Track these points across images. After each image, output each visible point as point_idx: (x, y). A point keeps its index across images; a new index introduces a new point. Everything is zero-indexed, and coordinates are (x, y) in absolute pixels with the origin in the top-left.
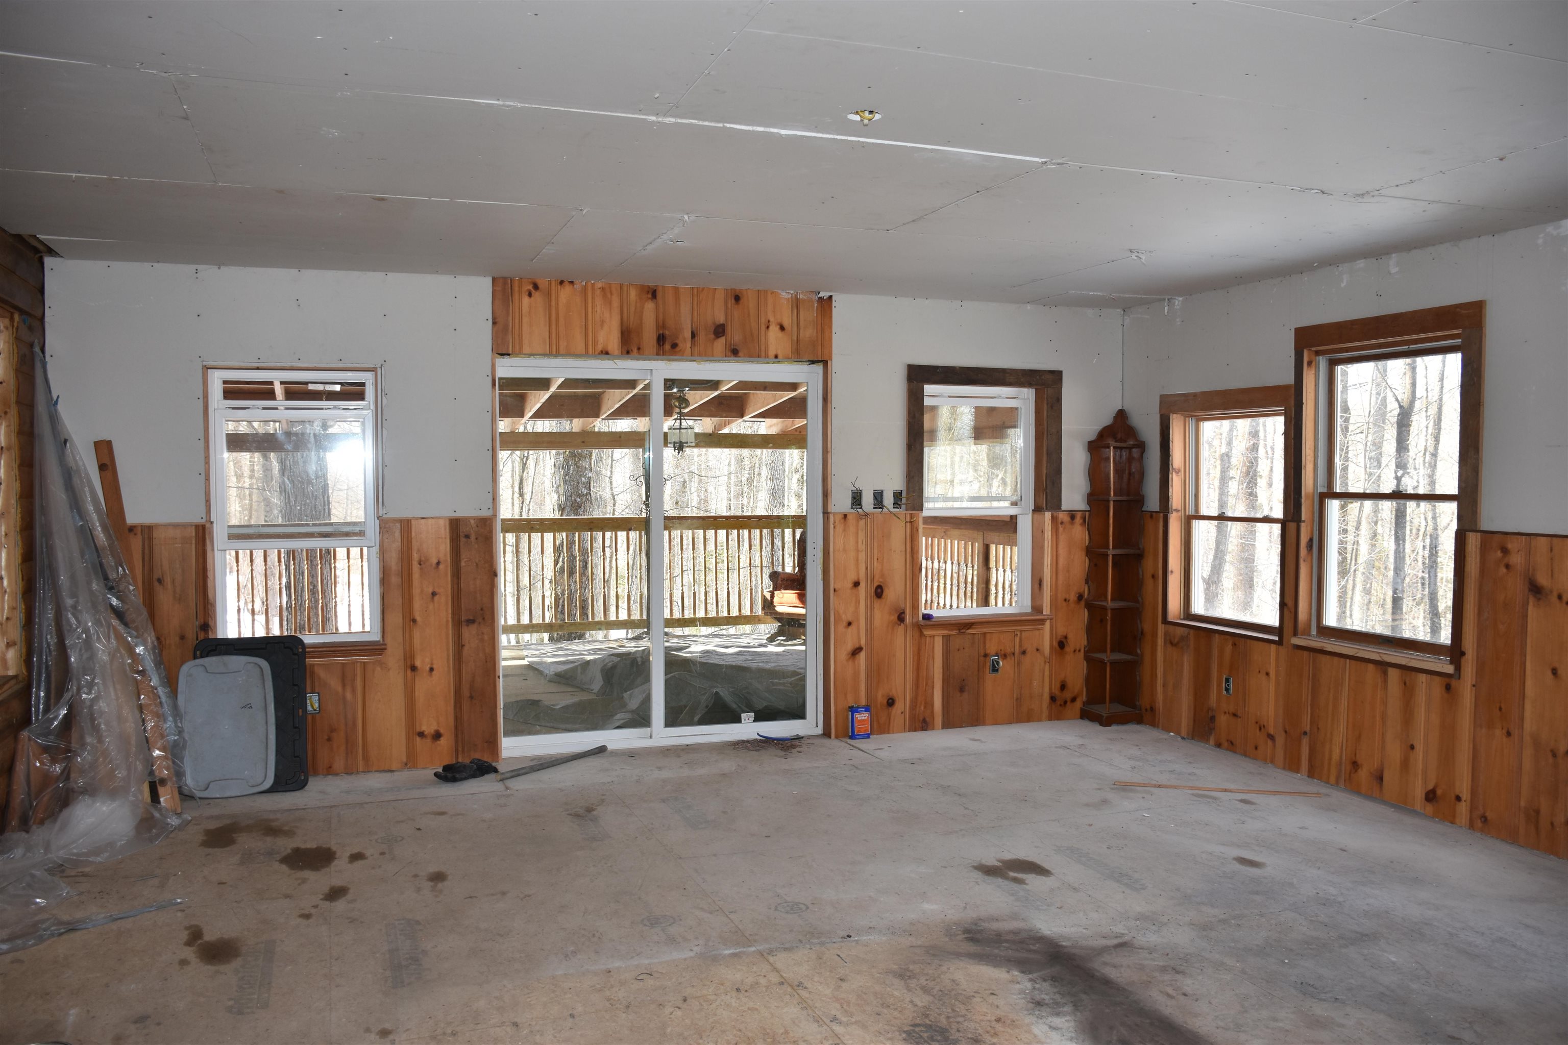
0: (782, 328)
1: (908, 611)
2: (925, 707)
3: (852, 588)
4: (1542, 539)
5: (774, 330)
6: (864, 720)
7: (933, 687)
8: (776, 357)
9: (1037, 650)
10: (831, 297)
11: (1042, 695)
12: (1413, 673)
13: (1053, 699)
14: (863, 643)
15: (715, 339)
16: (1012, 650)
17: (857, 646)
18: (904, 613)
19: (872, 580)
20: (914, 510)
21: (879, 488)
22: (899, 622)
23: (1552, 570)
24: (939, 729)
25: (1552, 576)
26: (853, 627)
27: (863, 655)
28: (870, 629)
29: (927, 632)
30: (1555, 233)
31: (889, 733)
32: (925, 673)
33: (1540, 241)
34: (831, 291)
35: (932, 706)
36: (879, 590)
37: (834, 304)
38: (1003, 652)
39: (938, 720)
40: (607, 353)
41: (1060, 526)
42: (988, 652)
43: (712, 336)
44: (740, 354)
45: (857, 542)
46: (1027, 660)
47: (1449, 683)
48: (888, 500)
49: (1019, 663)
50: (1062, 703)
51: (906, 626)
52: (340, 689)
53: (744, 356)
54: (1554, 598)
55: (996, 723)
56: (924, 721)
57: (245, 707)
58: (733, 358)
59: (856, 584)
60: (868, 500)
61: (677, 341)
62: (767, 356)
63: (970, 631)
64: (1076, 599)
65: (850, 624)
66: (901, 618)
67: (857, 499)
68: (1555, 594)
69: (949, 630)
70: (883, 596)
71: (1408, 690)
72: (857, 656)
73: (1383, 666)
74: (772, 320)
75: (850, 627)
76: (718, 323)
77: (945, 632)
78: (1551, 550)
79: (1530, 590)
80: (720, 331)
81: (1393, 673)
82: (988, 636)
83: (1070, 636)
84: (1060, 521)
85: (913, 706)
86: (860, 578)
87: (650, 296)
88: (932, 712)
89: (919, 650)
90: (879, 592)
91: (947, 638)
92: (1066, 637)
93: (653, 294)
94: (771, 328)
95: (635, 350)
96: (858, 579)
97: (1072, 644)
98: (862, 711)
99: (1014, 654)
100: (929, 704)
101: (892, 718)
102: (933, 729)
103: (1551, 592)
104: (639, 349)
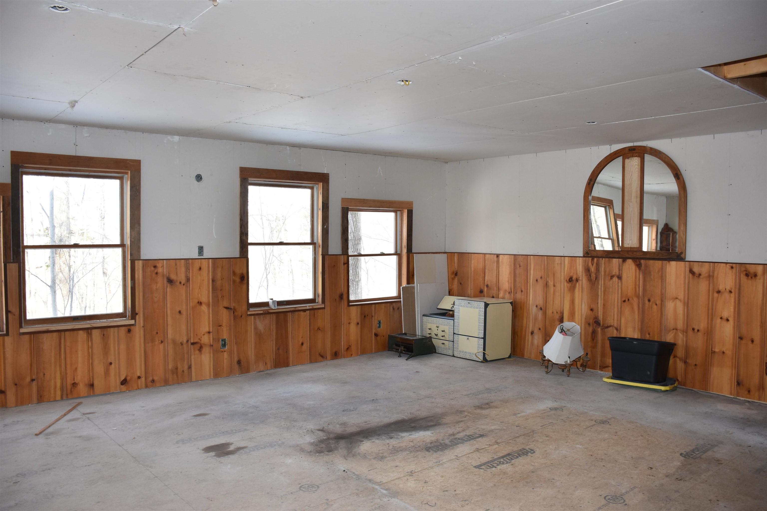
4: (172, 261)
12: (109, 329)
23: (177, 273)
25: (177, 275)
30: (172, 140)
33: (165, 141)
47: (129, 329)
54: (178, 283)
68: (179, 282)
71: (105, 338)
73: (88, 330)
78: (176, 265)
79: (168, 282)
81: (95, 333)
103: (177, 281)
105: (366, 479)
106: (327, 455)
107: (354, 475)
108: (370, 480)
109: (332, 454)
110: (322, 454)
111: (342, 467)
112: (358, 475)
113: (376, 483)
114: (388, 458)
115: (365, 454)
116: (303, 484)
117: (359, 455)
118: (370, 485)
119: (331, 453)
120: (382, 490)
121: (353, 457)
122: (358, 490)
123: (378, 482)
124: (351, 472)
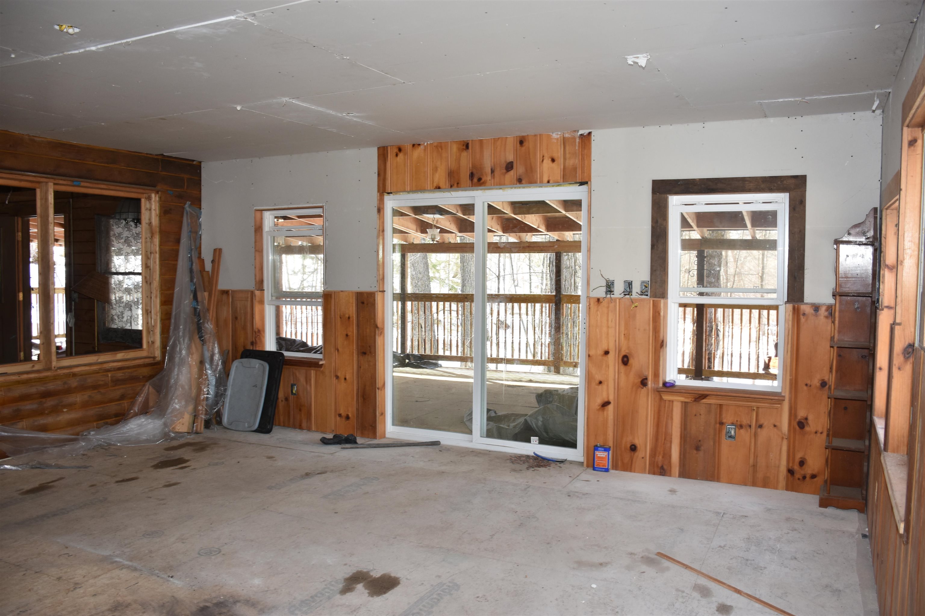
0: (553, 160)
1: (650, 378)
2: (663, 457)
3: (603, 356)
5: (547, 162)
6: (602, 457)
7: (671, 442)
8: (548, 182)
9: (775, 426)
10: (590, 133)
11: (779, 467)
13: (791, 472)
14: (611, 399)
15: (506, 173)
16: (749, 422)
17: (606, 400)
18: (646, 379)
19: (620, 351)
20: (656, 297)
21: (629, 279)
22: (642, 386)
24: (675, 477)
26: (604, 386)
27: (611, 408)
28: (618, 389)
29: (666, 397)
31: (631, 471)
32: (664, 430)
34: (590, 129)
35: (670, 456)
36: (625, 359)
37: (593, 138)
38: (739, 423)
39: (676, 469)
40: (439, 188)
41: (802, 317)
42: (724, 421)
43: (505, 171)
44: (523, 182)
45: (608, 321)
46: (763, 434)
48: (636, 288)
49: (756, 435)
50: (801, 478)
51: (648, 390)
52: (305, 383)
53: (526, 183)
55: (730, 481)
56: (662, 468)
57: (254, 386)
58: (518, 185)
59: (607, 353)
60: (619, 288)
61: (482, 177)
62: (541, 182)
63: (704, 401)
64: (818, 384)
65: (600, 383)
66: (644, 383)
67: (609, 287)
69: (686, 398)
70: (629, 364)
72: (606, 407)
74: (546, 155)
75: (601, 385)
76: (508, 161)
77: (682, 399)
80: (509, 167)
82: (724, 408)
83: (810, 418)
84: (801, 312)
85: (654, 453)
86: (610, 348)
87: (464, 147)
88: (670, 462)
89: (659, 412)
90: (625, 360)
91: (685, 405)
92: (806, 419)
93: (467, 146)
94: (545, 161)
95: (456, 185)
96: (608, 349)
97: (811, 427)
98: (601, 450)
99: (750, 426)
100: (667, 455)
101: (634, 460)
102: (670, 475)
104: (458, 184)
105: (141, 570)
106: (205, 601)
107: (158, 574)
108: (135, 569)
109: (198, 603)
110: (215, 601)
111: (177, 583)
112: (152, 575)
113: (128, 567)
114: (105, 608)
115: (144, 610)
116: (218, 555)
117: (153, 607)
118: (135, 564)
119: (202, 605)
120: (121, 560)
121: (164, 603)
122: (150, 556)
123: (125, 568)
124: (162, 578)
